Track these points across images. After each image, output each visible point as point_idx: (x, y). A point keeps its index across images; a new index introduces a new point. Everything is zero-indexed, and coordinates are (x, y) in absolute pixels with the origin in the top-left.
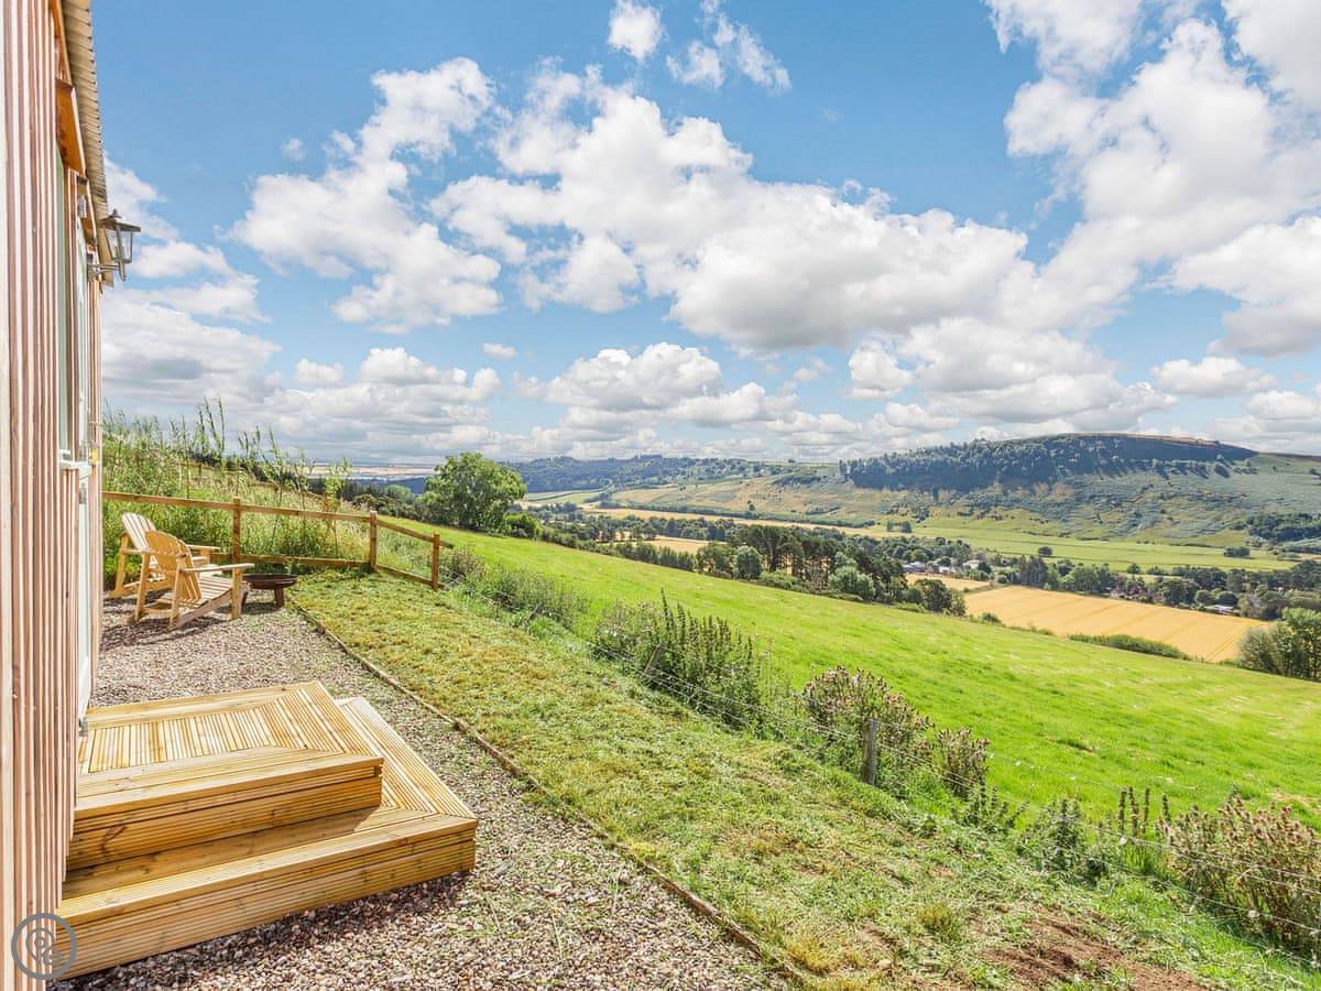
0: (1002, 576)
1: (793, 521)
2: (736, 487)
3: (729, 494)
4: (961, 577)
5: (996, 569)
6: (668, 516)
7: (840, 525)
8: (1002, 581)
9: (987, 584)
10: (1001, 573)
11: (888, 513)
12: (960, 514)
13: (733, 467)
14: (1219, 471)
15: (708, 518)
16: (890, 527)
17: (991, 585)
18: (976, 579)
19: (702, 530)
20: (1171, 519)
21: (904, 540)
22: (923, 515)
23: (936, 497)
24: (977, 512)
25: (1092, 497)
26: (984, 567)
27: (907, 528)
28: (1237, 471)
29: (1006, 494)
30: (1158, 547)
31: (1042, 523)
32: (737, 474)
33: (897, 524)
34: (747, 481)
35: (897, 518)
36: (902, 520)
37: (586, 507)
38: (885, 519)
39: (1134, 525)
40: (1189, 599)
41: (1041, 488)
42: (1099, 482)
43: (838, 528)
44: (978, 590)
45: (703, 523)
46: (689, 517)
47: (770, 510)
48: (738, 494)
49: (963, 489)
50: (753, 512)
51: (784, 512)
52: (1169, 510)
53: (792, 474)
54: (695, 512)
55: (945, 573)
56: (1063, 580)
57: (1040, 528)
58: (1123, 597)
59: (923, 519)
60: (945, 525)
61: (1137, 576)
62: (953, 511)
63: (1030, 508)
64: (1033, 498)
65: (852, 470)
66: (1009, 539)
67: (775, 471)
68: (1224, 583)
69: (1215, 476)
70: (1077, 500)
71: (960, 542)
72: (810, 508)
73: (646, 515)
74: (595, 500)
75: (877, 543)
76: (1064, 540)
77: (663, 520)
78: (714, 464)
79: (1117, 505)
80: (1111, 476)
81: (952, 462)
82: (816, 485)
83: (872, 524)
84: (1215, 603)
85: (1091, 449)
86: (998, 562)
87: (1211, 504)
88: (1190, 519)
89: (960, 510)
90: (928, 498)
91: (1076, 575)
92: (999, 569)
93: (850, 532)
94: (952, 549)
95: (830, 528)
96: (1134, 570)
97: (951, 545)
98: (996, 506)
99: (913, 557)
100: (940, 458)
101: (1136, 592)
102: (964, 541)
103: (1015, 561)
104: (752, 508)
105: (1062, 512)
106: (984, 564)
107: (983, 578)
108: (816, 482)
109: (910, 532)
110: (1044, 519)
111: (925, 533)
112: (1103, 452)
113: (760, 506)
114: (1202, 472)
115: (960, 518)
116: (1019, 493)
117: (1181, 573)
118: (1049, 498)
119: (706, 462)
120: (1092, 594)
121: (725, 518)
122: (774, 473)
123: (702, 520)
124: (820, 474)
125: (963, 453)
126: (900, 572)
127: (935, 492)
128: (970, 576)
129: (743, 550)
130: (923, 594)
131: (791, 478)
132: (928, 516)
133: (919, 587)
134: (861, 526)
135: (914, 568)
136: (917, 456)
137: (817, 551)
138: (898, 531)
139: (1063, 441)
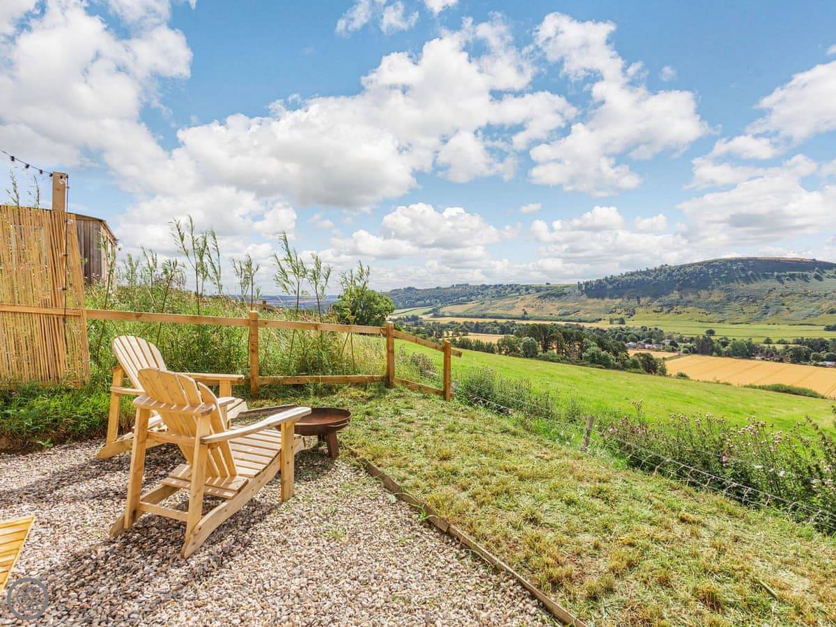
0: (685, 349)
1: (551, 320)
2: (516, 301)
3: (511, 305)
4: (659, 350)
5: (681, 345)
6: (475, 321)
7: (580, 321)
8: (686, 352)
9: (677, 354)
10: (685, 347)
11: (610, 313)
12: (655, 311)
13: (513, 289)
14: (817, 277)
15: (499, 321)
16: (611, 322)
17: (679, 355)
18: (669, 351)
19: (496, 328)
20: (788, 309)
21: (621, 329)
22: (632, 313)
23: (639, 302)
24: (666, 310)
25: (737, 297)
26: (673, 343)
27: (622, 322)
28: (828, 277)
29: (682, 298)
30: (782, 327)
31: (707, 315)
32: (515, 293)
33: (616, 320)
34: (522, 297)
35: (616, 316)
36: (619, 316)
37: (425, 317)
38: (608, 316)
39: (765, 314)
40: (807, 359)
41: (704, 293)
42: (740, 287)
43: (579, 323)
44: (671, 358)
45: (496, 324)
46: (488, 320)
47: (537, 314)
48: (516, 305)
49: (655, 296)
50: (526, 316)
51: (546, 315)
52: (787, 303)
53: (549, 291)
54: (490, 317)
55: (649, 348)
56: (724, 350)
57: (705, 318)
58: (763, 359)
59: (632, 315)
60: (645, 319)
61: (771, 346)
62: (650, 310)
63: (699, 306)
64: (699, 300)
65: (586, 287)
66: (688, 326)
67: (538, 289)
68: (827, 348)
69: (814, 281)
70: (728, 299)
71: (656, 329)
72: (561, 311)
73: (461, 321)
74: (430, 312)
75: (605, 332)
76: (721, 325)
77: (472, 323)
78: (501, 288)
79: (753, 302)
80: (748, 284)
81: (647, 279)
82: (564, 298)
83: (600, 320)
84: (823, 360)
85: (735, 268)
86: (681, 340)
87: (814, 299)
88: (801, 308)
89: (655, 309)
90: (634, 302)
91: (733, 346)
92: (683, 344)
93: (587, 325)
94: (652, 333)
95: (575, 323)
96: (768, 341)
97: (651, 331)
98: (677, 305)
99: (628, 340)
100: (640, 278)
101: (772, 356)
102: (659, 328)
103: (692, 340)
104: (525, 313)
105: (718, 307)
106: (674, 342)
107: (673, 351)
108: (564, 296)
109: (625, 324)
110: (707, 312)
111: (634, 324)
112: (743, 269)
113: (530, 311)
114: (805, 278)
115: (654, 314)
116: (691, 297)
117: (798, 342)
118: (710, 299)
119: (496, 286)
120: (743, 358)
121: (510, 321)
122: (538, 292)
123: (495, 322)
124: (566, 290)
125: (654, 274)
126: (624, 349)
127: (638, 298)
128: (665, 350)
129: (526, 339)
130: (639, 362)
131: (548, 294)
132: (634, 313)
133: (636, 358)
134: (594, 322)
135: (630, 346)
136: (626, 278)
137: (572, 338)
138: (617, 324)
139: (717, 263)
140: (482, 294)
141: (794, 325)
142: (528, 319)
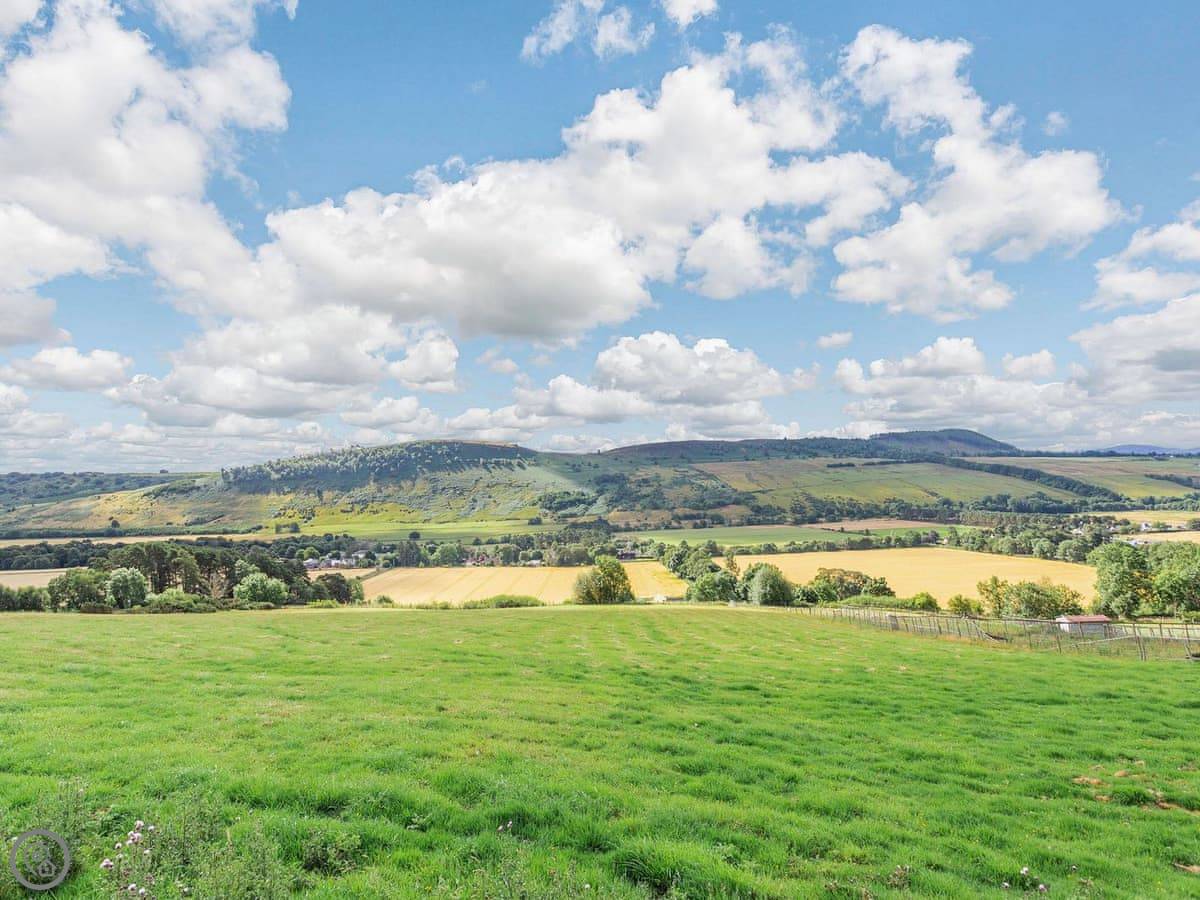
0: (385, 562)
1: (170, 534)
2: (94, 502)
3: (83, 512)
4: (350, 567)
5: (380, 557)
7: (225, 532)
8: (386, 566)
9: (373, 570)
10: (385, 559)
11: (276, 517)
12: (344, 511)
13: (87, 481)
14: (520, 465)
15: (52, 542)
16: (278, 529)
17: (378, 570)
18: (364, 567)
20: (495, 502)
21: (295, 540)
22: (309, 515)
23: (321, 498)
24: (357, 508)
25: (443, 489)
26: (370, 556)
27: (295, 528)
31: (409, 513)
32: (93, 487)
33: (285, 526)
34: (108, 495)
35: (285, 521)
36: (291, 521)
38: (273, 522)
39: (473, 509)
42: (446, 478)
43: (224, 536)
44: (367, 577)
45: (49, 549)
46: (22, 543)
49: (344, 489)
50: (117, 529)
51: (158, 525)
52: (493, 495)
53: (167, 484)
54: (31, 536)
55: (337, 566)
56: (432, 557)
57: (408, 517)
58: (474, 564)
59: (310, 519)
60: (331, 522)
61: (481, 547)
62: (337, 509)
63: (398, 502)
65: (235, 478)
66: (387, 529)
67: (144, 482)
68: (533, 544)
69: (517, 469)
71: (345, 536)
72: (189, 518)
76: (427, 525)
78: (58, 479)
79: (461, 494)
81: (332, 465)
82: (195, 494)
83: (260, 528)
84: (530, 559)
85: (440, 452)
86: (380, 550)
87: (517, 489)
88: (506, 501)
89: (343, 508)
90: (313, 499)
91: (442, 552)
92: (383, 555)
93: (238, 538)
94: (340, 543)
95: (216, 536)
96: (478, 542)
97: (339, 540)
98: (373, 501)
99: (306, 556)
100: (322, 463)
101: (483, 560)
103: (393, 548)
104: (116, 525)
105: (422, 502)
106: (370, 552)
107: (370, 565)
108: (194, 491)
109: (299, 532)
110: (410, 510)
111: (313, 531)
112: (448, 455)
113: (126, 521)
115: (344, 515)
116: (390, 490)
118: (414, 492)
119: (47, 476)
120: (454, 566)
121: (80, 540)
124: (199, 482)
125: (342, 458)
126: (302, 570)
127: (320, 493)
128: (359, 565)
129: (117, 573)
130: (326, 588)
131: (164, 490)
132: (314, 515)
133: (320, 583)
134: (250, 531)
135: (309, 565)
136: (300, 462)
137: (214, 562)
138: (286, 532)
139: (420, 446)
140: (11, 491)
141: (500, 520)
142: (122, 534)
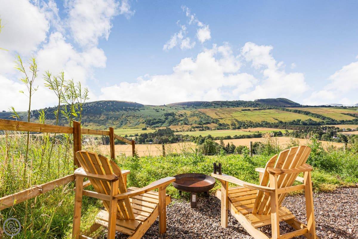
25: (111, 118)
28: (141, 110)
29: (87, 119)
31: (99, 126)
41: (97, 116)
42: (111, 114)
52: (129, 120)
63: (95, 122)
64: (95, 119)
65: (33, 114)
69: (137, 111)
70: (107, 119)
80: (114, 112)
85: (109, 105)
87: (137, 118)
96: (126, 136)
98: (85, 122)
105: (104, 122)
112: (112, 105)
117: (136, 135)
139: (101, 102)
141: (132, 129)
